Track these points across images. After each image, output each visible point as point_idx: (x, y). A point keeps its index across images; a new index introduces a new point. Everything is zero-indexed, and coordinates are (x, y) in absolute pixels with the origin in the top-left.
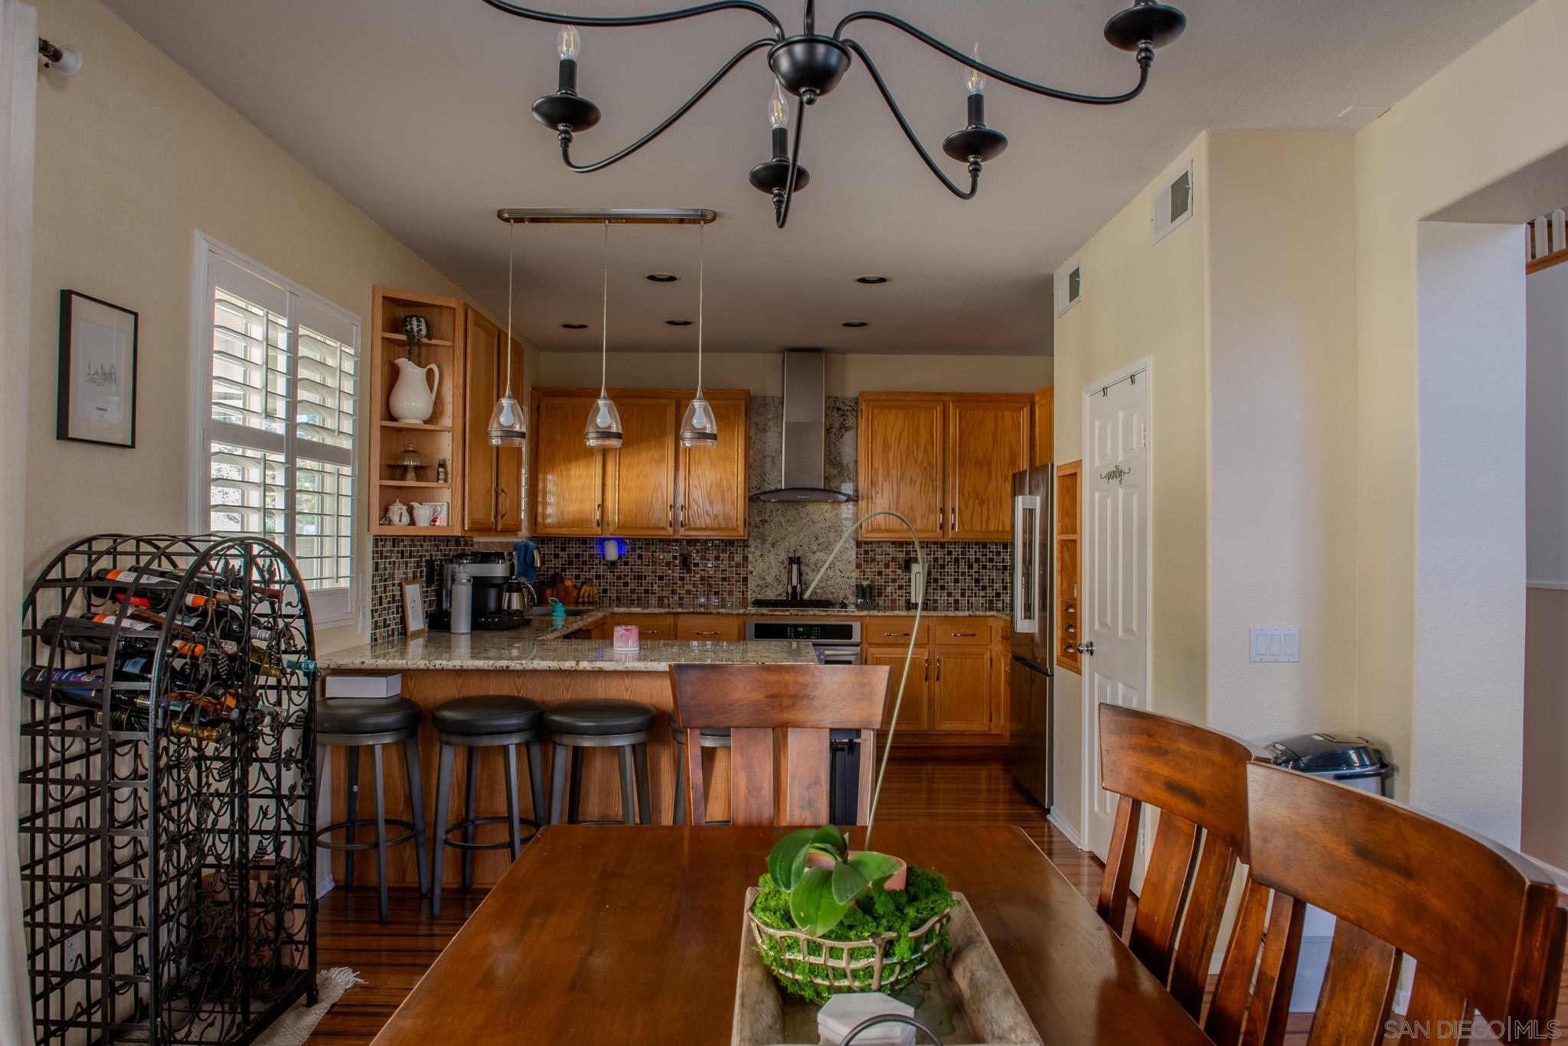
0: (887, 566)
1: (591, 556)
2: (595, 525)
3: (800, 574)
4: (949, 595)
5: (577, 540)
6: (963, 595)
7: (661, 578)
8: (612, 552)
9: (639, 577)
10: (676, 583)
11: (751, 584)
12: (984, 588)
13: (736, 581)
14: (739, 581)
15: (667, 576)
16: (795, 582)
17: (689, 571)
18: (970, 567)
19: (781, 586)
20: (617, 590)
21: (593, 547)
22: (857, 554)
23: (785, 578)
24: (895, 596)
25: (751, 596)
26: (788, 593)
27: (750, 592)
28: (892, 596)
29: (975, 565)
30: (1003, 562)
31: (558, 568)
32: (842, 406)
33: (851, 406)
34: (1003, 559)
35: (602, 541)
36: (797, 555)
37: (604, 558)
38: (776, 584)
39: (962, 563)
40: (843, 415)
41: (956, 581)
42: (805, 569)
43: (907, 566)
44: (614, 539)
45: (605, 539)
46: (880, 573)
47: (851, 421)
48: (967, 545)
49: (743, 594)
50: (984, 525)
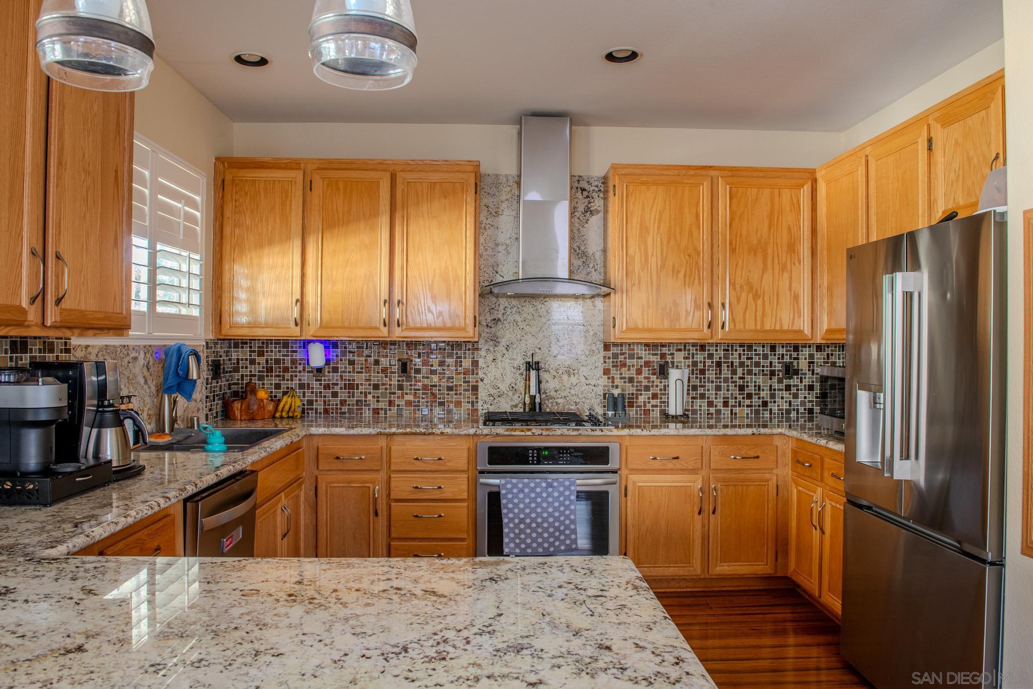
0: (639, 372)
1: (294, 362)
2: (292, 324)
3: (539, 382)
4: (710, 404)
5: (277, 342)
6: (726, 404)
7: (376, 387)
8: (317, 356)
9: (351, 386)
10: (394, 393)
11: (482, 393)
12: (749, 396)
13: (465, 390)
14: (468, 390)
15: (383, 384)
16: (533, 391)
17: (409, 378)
18: (734, 372)
19: (516, 397)
20: (325, 402)
21: (296, 352)
22: (605, 357)
23: (521, 386)
24: (649, 406)
25: (483, 408)
26: (525, 404)
27: (480, 403)
28: (645, 406)
29: (740, 371)
30: (771, 366)
31: (255, 376)
32: (586, 186)
33: (597, 186)
34: (771, 362)
35: (306, 344)
36: (536, 359)
37: (308, 364)
38: (510, 394)
39: (724, 367)
40: (588, 197)
41: (718, 388)
42: (544, 376)
43: (663, 371)
44: (321, 342)
45: (310, 342)
46: (631, 380)
47: (598, 204)
48: (729, 348)
49: (473, 406)
50: (759, 323)
